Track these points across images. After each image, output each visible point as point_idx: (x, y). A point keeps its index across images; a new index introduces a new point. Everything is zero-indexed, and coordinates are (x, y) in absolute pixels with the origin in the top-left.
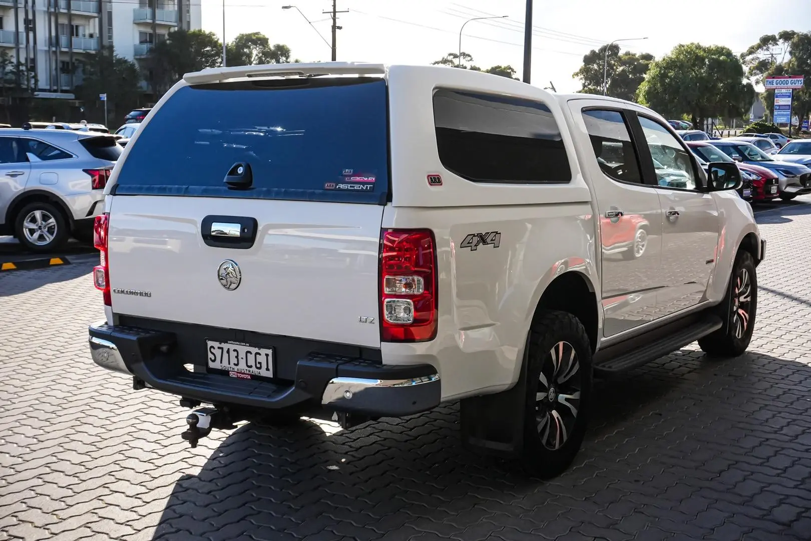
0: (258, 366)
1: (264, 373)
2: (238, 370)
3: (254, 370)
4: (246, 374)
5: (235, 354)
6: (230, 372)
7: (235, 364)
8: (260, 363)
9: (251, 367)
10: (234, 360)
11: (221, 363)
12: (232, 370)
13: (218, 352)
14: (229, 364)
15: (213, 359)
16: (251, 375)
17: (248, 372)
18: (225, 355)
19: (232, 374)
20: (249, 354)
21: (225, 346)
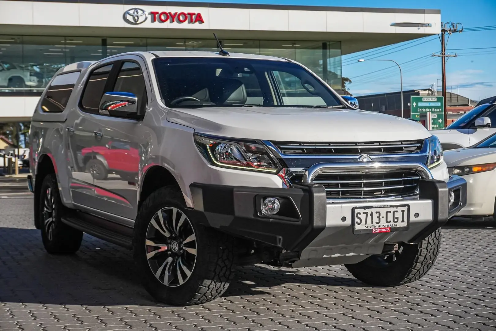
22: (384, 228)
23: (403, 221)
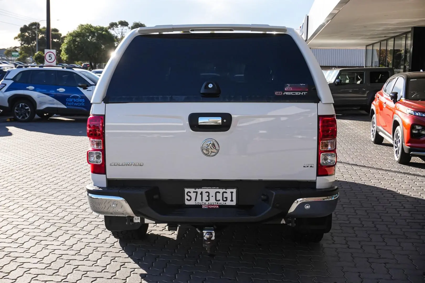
0: (225, 199)
1: (229, 203)
2: (209, 203)
3: (222, 202)
4: (215, 205)
5: (207, 194)
6: (203, 206)
7: (206, 201)
8: (226, 198)
9: (219, 200)
10: (205, 197)
11: (196, 200)
12: (204, 204)
13: (193, 195)
14: (202, 200)
15: (189, 198)
16: (219, 206)
17: (216, 204)
18: (199, 196)
19: (203, 207)
20: (217, 194)
21: (199, 191)
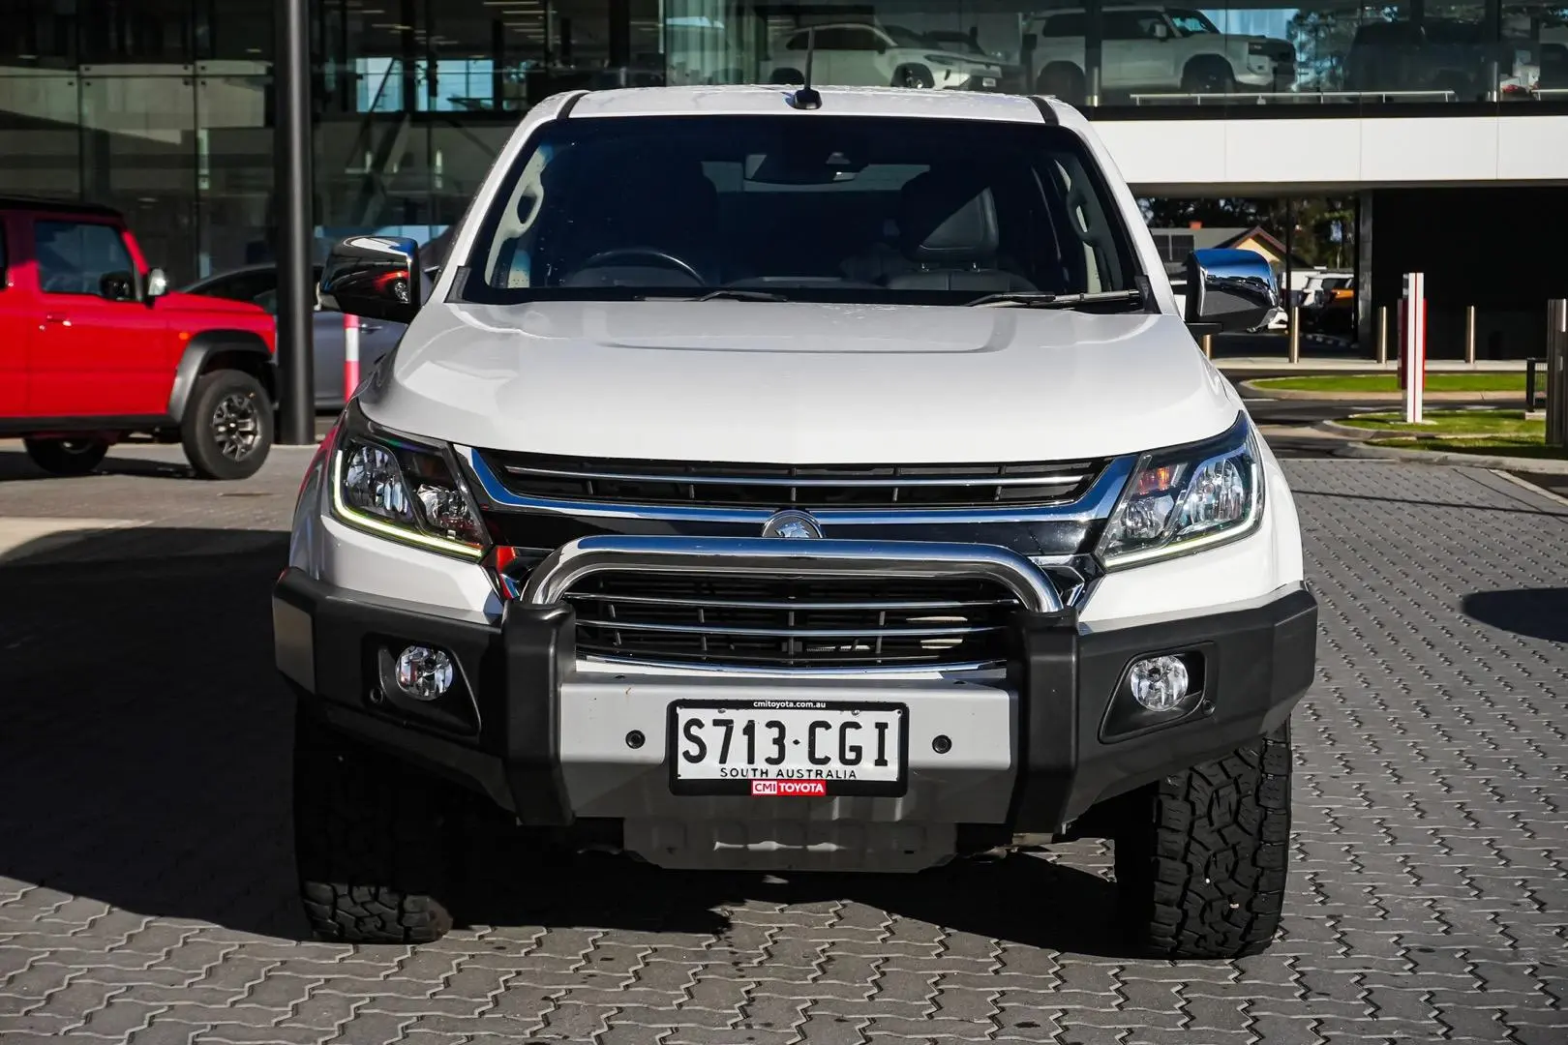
22: (799, 781)
23: (881, 761)
